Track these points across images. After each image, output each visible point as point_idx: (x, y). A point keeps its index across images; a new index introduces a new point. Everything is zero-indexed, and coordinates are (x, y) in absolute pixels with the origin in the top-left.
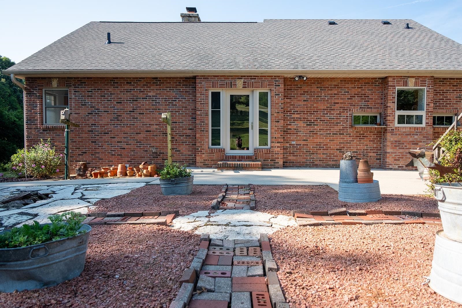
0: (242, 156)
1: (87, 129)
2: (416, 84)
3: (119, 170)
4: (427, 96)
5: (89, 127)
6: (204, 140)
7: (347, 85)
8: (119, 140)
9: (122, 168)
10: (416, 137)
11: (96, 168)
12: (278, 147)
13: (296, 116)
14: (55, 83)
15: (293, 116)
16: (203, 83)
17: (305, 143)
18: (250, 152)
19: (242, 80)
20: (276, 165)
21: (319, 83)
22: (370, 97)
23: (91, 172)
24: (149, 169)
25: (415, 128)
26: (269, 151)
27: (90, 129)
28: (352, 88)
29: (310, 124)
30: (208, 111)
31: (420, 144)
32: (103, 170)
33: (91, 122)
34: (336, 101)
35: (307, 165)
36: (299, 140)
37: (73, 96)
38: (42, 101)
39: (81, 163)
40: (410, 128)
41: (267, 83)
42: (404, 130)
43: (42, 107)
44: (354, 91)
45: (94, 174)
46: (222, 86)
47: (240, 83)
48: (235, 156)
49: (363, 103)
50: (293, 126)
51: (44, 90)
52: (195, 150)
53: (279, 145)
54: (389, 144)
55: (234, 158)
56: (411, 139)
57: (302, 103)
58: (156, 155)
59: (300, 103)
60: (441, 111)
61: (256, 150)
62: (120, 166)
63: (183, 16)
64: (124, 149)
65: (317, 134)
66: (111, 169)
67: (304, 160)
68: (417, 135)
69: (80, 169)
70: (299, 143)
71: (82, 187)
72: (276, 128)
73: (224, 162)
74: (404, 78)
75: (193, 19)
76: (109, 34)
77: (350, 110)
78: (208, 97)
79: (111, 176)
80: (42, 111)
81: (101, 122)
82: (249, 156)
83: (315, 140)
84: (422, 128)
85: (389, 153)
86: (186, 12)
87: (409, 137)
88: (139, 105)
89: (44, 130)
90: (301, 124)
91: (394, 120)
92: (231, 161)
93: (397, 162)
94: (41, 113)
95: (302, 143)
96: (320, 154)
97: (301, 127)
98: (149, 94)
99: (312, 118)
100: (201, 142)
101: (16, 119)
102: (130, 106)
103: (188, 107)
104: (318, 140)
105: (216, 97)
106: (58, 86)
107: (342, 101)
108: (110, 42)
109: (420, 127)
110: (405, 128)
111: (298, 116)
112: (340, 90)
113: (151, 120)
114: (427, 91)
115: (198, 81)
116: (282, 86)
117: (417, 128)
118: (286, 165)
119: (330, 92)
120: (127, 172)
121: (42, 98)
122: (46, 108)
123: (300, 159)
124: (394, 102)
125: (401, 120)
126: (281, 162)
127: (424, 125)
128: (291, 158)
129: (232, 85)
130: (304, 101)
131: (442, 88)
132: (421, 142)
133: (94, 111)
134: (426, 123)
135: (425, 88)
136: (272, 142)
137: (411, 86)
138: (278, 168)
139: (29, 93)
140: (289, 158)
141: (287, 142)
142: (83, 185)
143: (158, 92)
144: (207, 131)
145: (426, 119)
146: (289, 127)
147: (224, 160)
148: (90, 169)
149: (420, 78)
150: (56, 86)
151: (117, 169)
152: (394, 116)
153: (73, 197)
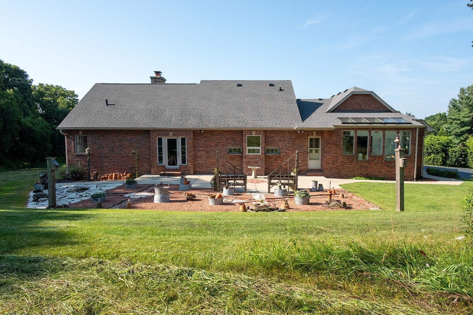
0: (173, 169)
1: (97, 155)
2: (256, 134)
3: (113, 176)
4: (261, 140)
5: (98, 154)
6: (154, 161)
7: (225, 134)
8: (113, 161)
9: (115, 175)
10: (257, 159)
11: (102, 175)
12: (190, 164)
13: (200, 149)
14: (81, 133)
15: (199, 149)
16: (153, 133)
17: (205, 162)
18: (177, 167)
19: (172, 132)
20: (190, 173)
21: (211, 133)
22: (237, 139)
23: (100, 177)
24: (128, 176)
25: (256, 155)
26: (186, 167)
27: (99, 155)
28: (228, 135)
29: (207, 153)
30: (156, 147)
31: (259, 163)
32: (106, 176)
33: (99, 152)
34: (220, 141)
35: (206, 173)
36: (202, 161)
37: (90, 139)
38: (74, 141)
39: (95, 172)
40: (254, 155)
41: (184, 133)
42: (251, 156)
43: (75, 144)
44: (229, 136)
45: (102, 178)
46: (163, 135)
47: (171, 134)
48: (170, 169)
49: (233, 142)
50: (199, 154)
51: (75, 136)
52: (151, 166)
53: (191, 163)
54: (244, 163)
55: (169, 170)
56: (254, 161)
57: (203, 142)
58: (132, 168)
59: (202, 142)
60: (271, 146)
61: (180, 166)
62: (114, 174)
63: (152, 78)
64: (116, 165)
65: (211, 158)
66: (110, 175)
67: (205, 171)
68: (257, 158)
69: (94, 175)
70: (202, 162)
71: (99, 185)
72: (189, 156)
73: (164, 172)
74: (250, 131)
75: (158, 80)
76: (107, 100)
77: (227, 146)
78: (156, 140)
79: (110, 179)
80: (75, 147)
81: (104, 152)
82: (176, 169)
83: (210, 161)
84: (259, 155)
85: (244, 167)
86: (154, 75)
87: (253, 159)
88: (123, 143)
89: (76, 156)
90: (203, 153)
91: (246, 152)
92: (168, 171)
93: (248, 172)
94: (74, 148)
95: (204, 162)
96: (213, 167)
97: (203, 154)
98: (128, 138)
99: (208, 150)
100: (153, 162)
101: (31, 125)
102: (118, 144)
103: (147, 145)
104: (212, 161)
105: (160, 140)
106: (82, 134)
107: (223, 141)
108: (107, 105)
109: (258, 155)
110: (252, 155)
111: (202, 149)
112: (221, 136)
113: (129, 151)
114: (262, 137)
115: (151, 132)
116: (192, 135)
117: (257, 155)
118: (195, 173)
119: (217, 137)
120: (118, 177)
121: (74, 140)
122: (76, 145)
123: (203, 170)
124: (246, 143)
125: (250, 151)
126: (192, 172)
127: (260, 154)
128: (199, 169)
129: (167, 135)
130: (204, 141)
131: (271, 135)
132: (259, 162)
133: (100, 147)
134: (261, 153)
135: (261, 136)
136: (188, 162)
137: (254, 134)
138: (191, 175)
139: (68, 138)
140: (198, 169)
141: (196, 162)
142: (99, 184)
143: (132, 137)
144: (156, 157)
145: (261, 151)
146: (197, 154)
147: (165, 171)
148: (99, 175)
149: (258, 131)
150: (81, 134)
151: (113, 175)
152: (246, 149)
153: (97, 189)
